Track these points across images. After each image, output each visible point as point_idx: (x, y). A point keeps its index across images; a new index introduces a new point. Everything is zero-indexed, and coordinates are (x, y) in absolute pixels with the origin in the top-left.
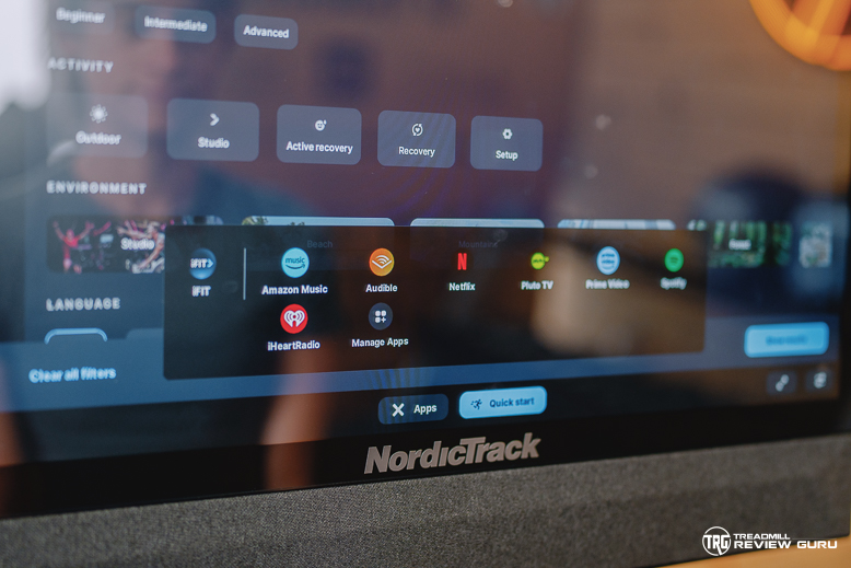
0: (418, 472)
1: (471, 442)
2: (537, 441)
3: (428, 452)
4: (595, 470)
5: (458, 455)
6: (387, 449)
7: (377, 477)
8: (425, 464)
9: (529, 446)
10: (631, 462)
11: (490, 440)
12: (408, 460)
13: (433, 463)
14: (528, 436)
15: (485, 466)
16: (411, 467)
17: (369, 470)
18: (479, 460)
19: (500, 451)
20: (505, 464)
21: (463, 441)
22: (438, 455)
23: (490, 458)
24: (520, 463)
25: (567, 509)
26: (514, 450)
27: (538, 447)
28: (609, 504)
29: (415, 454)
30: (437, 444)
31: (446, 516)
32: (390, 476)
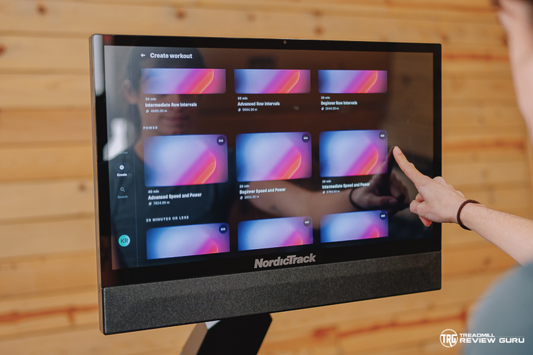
0: (273, 267)
1: (291, 257)
2: (315, 256)
3: (276, 260)
4: (336, 266)
5: (286, 261)
6: (262, 260)
7: (259, 269)
8: (275, 265)
9: (312, 258)
10: (350, 263)
11: (298, 256)
12: (269, 263)
13: (278, 264)
14: (311, 254)
15: (297, 265)
16: (270, 266)
17: (256, 267)
18: (294, 263)
19: (301, 260)
20: (304, 264)
21: (288, 257)
22: (279, 261)
23: (298, 262)
24: (309, 264)
25: (326, 279)
26: (307, 259)
27: (315, 258)
28: (342, 277)
29: (271, 261)
30: (279, 258)
31: (283, 282)
32: (263, 269)
